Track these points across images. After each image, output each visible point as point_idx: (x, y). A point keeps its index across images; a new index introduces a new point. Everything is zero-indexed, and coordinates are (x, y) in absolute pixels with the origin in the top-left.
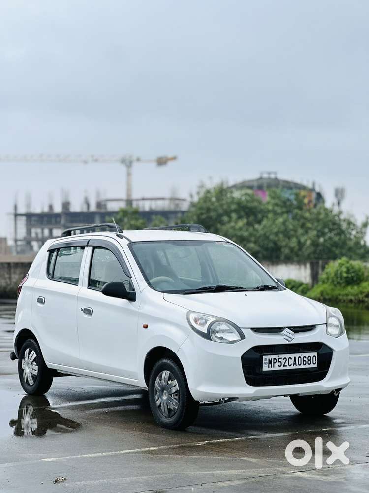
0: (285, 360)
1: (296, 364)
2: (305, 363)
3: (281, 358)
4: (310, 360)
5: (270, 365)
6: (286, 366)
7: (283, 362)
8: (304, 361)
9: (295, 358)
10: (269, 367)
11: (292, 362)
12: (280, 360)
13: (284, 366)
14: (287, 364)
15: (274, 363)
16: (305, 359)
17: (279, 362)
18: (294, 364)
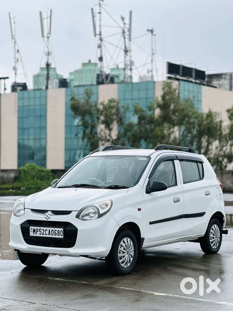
0: (43, 231)
1: (50, 234)
2: (55, 234)
3: (41, 229)
4: (59, 233)
5: (34, 233)
6: (44, 235)
7: (42, 232)
8: (55, 233)
9: (49, 230)
10: (34, 234)
11: (47, 232)
12: (40, 230)
13: (43, 234)
14: (44, 233)
15: (37, 232)
16: (56, 232)
17: (40, 231)
18: (49, 234)
